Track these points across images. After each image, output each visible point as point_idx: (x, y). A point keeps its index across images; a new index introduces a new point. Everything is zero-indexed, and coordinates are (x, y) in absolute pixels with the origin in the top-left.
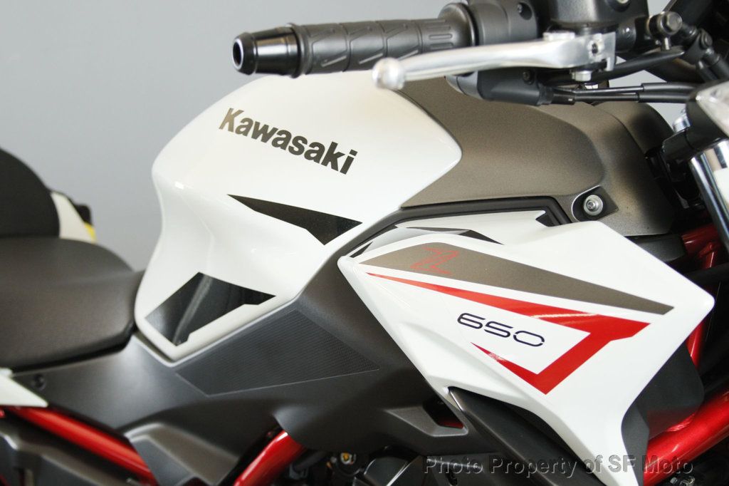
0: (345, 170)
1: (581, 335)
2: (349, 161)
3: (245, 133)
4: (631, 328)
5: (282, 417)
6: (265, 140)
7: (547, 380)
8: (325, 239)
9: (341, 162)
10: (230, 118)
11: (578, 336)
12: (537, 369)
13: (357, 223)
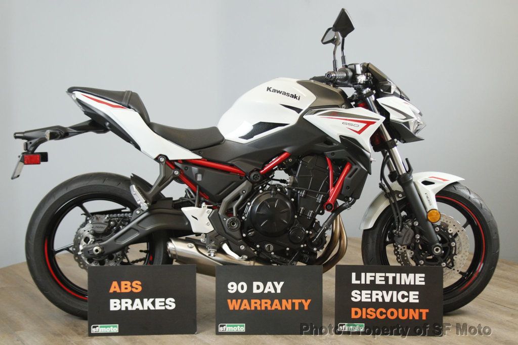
0: (299, 99)
1: (365, 124)
2: (299, 98)
3: (275, 92)
4: (373, 123)
5: (285, 150)
6: (280, 93)
7: (359, 132)
8: (299, 113)
9: (298, 98)
10: (269, 89)
11: (364, 125)
12: (358, 130)
13: (302, 110)
